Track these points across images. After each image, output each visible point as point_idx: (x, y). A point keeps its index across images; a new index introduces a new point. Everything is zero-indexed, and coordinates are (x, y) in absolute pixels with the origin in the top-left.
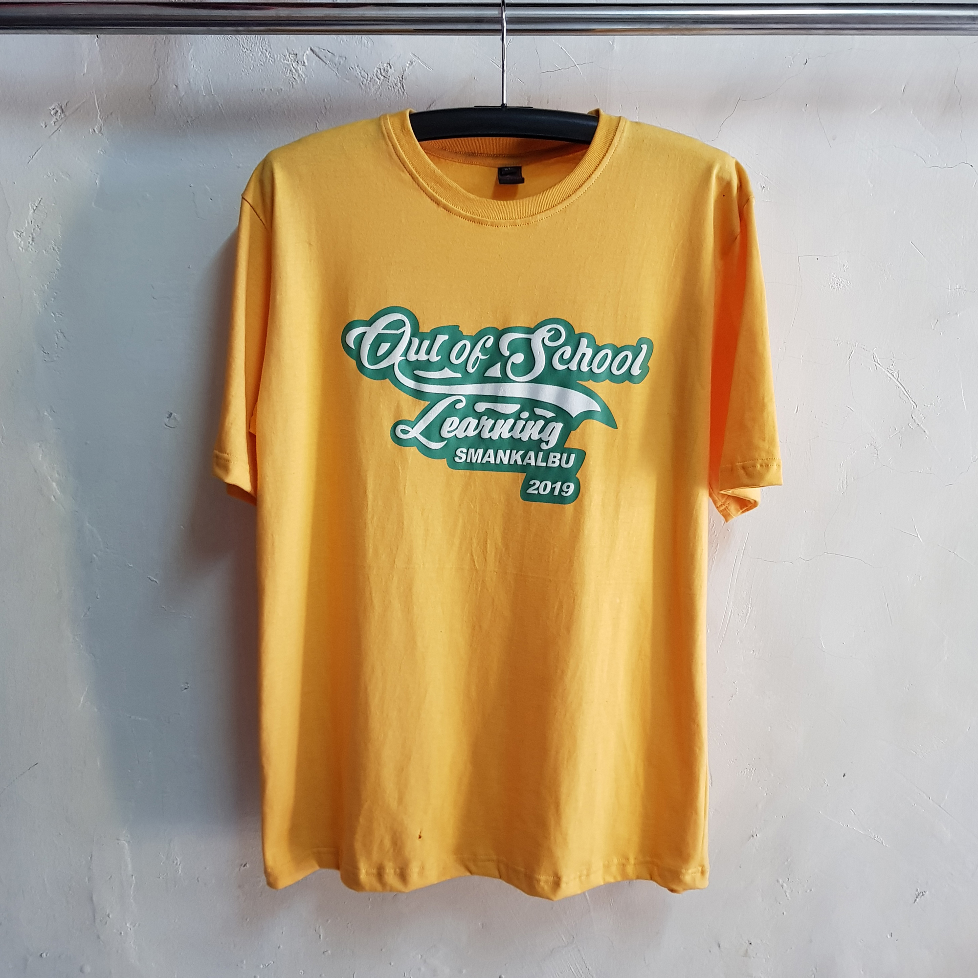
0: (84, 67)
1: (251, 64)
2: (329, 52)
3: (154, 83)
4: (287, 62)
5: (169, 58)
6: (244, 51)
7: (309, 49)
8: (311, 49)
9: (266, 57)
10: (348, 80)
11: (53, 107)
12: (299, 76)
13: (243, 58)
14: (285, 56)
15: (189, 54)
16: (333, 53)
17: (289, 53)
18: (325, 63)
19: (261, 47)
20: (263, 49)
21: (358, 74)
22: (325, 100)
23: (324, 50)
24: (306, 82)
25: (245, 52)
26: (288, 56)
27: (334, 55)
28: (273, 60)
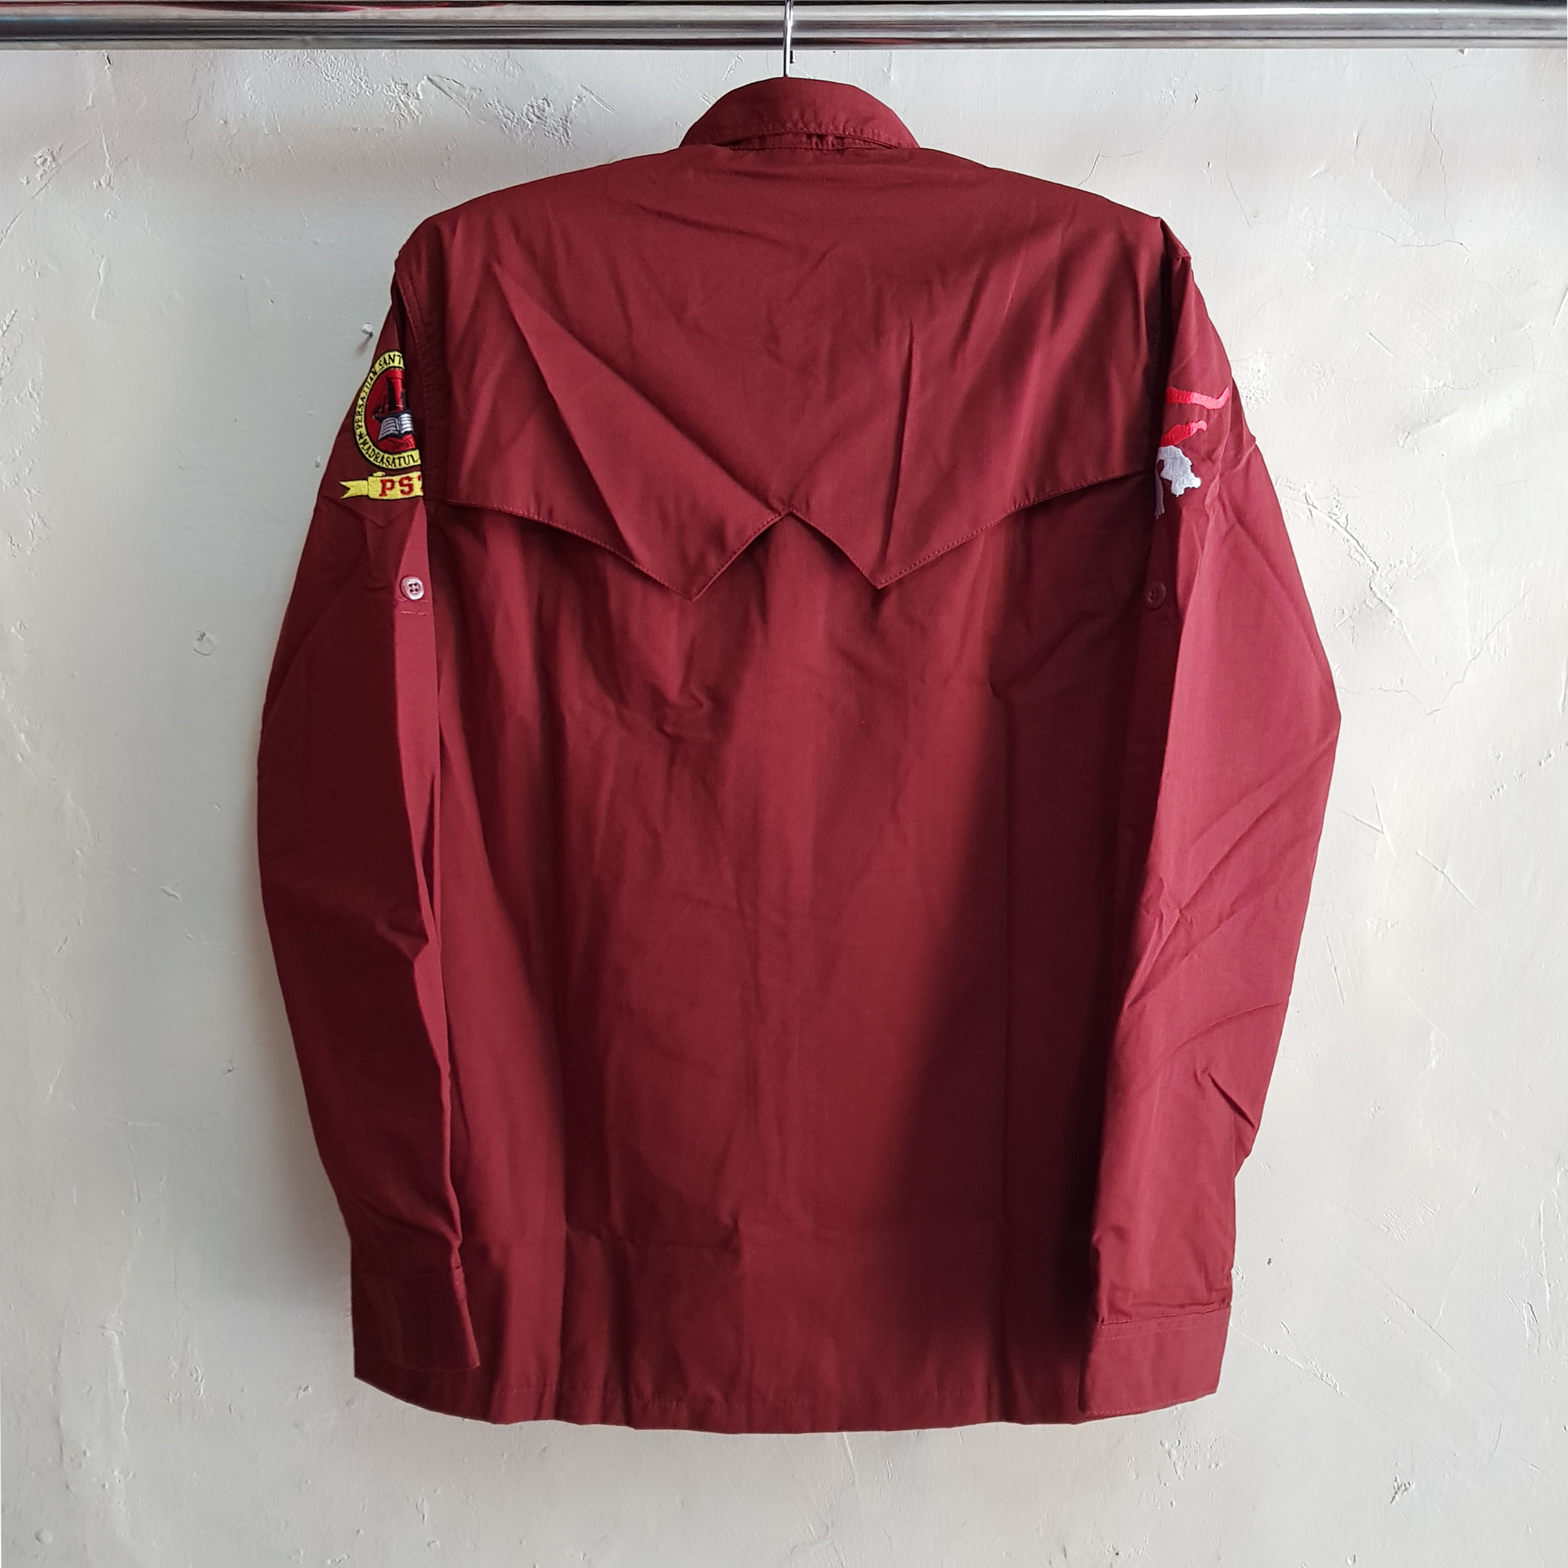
0: (88, 98)
1: (338, 96)
5: (215, 87)
6: (328, 79)
9: (361, 87)
12: (409, 112)
13: (326, 87)
15: (246, 83)
17: (396, 83)
22: (449, 146)
24: (420, 122)
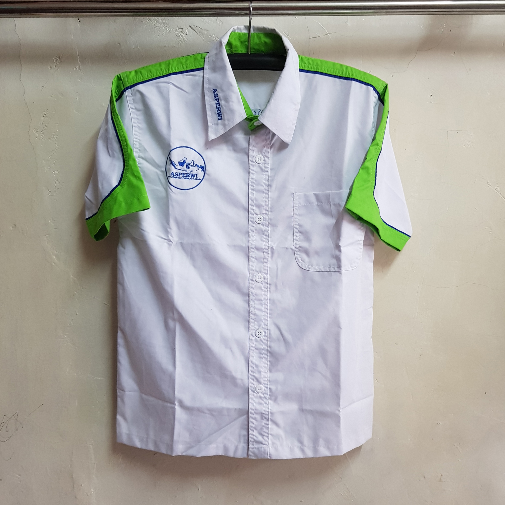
2: (199, 27)
4: (178, 33)
7: (189, 26)
8: (190, 27)
10: (209, 42)
11: (55, 58)
14: (176, 30)
16: (201, 28)
18: (197, 33)
19: (164, 26)
20: (165, 26)
21: (214, 39)
23: (197, 27)
25: (156, 28)
26: (178, 30)
27: (202, 29)
28: (170, 31)
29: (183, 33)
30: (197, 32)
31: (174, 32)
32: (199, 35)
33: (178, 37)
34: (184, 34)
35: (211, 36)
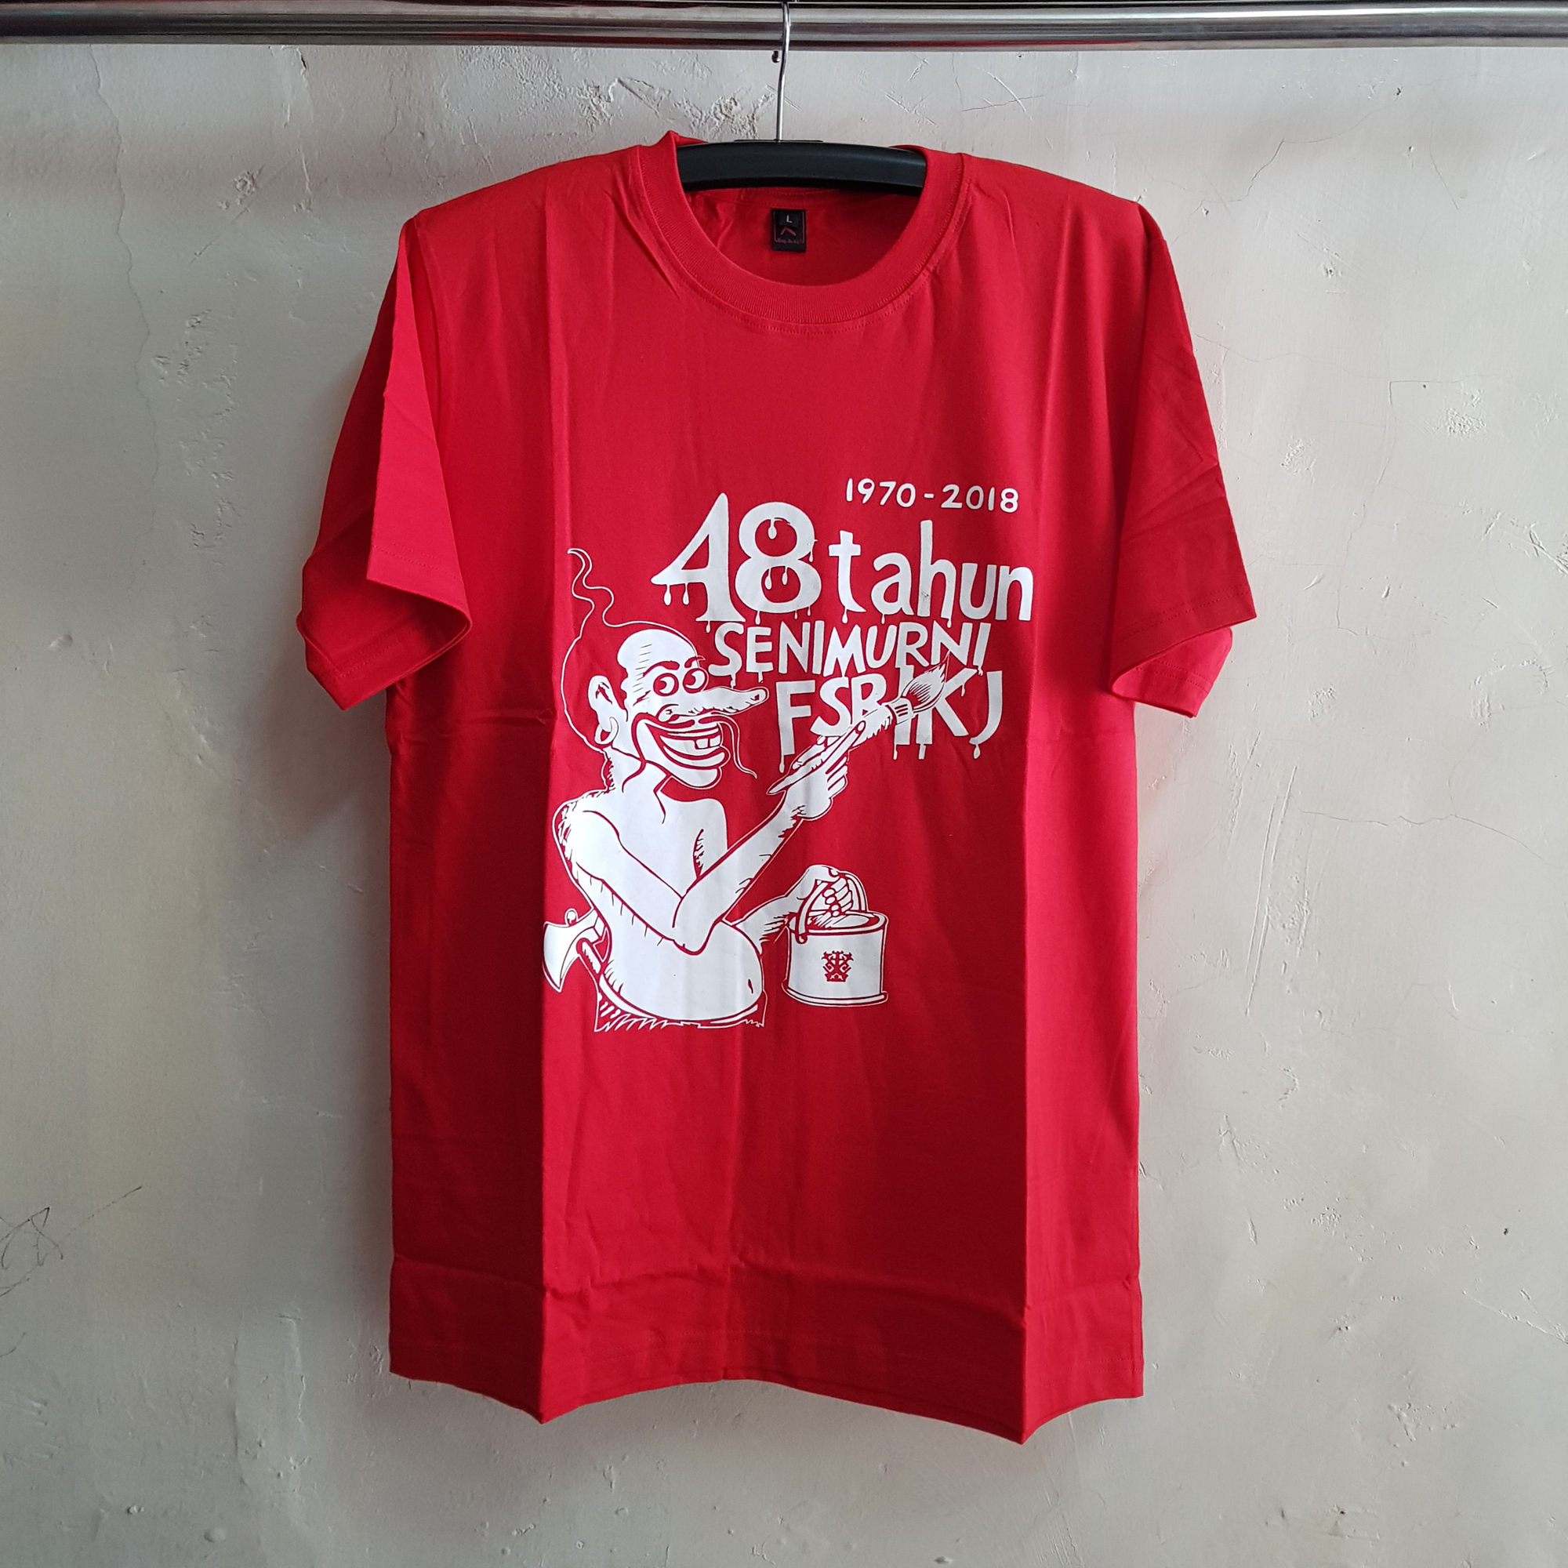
2: (645, 83)
3: (390, 131)
4: (586, 98)
7: (616, 80)
8: (620, 81)
10: (673, 119)
11: (240, 177)
14: (581, 89)
16: (652, 84)
19: (546, 77)
20: (549, 80)
21: (686, 111)
23: (637, 80)
25: (523, 83)
26: (585, 89)
27: (653, 87)
28: (563, 95)
29: (599, 97)
30: (639, 95)
31: (576, 97)
32: (645, 103)
33: (587, 109)
34: (603, 98)
35: (680, 105)
